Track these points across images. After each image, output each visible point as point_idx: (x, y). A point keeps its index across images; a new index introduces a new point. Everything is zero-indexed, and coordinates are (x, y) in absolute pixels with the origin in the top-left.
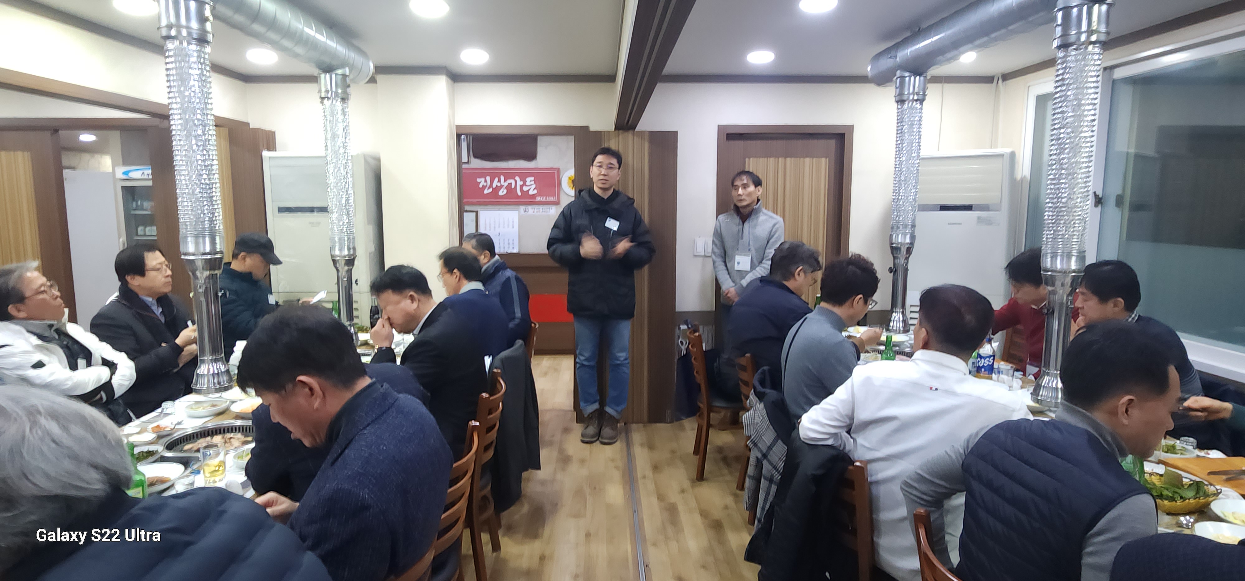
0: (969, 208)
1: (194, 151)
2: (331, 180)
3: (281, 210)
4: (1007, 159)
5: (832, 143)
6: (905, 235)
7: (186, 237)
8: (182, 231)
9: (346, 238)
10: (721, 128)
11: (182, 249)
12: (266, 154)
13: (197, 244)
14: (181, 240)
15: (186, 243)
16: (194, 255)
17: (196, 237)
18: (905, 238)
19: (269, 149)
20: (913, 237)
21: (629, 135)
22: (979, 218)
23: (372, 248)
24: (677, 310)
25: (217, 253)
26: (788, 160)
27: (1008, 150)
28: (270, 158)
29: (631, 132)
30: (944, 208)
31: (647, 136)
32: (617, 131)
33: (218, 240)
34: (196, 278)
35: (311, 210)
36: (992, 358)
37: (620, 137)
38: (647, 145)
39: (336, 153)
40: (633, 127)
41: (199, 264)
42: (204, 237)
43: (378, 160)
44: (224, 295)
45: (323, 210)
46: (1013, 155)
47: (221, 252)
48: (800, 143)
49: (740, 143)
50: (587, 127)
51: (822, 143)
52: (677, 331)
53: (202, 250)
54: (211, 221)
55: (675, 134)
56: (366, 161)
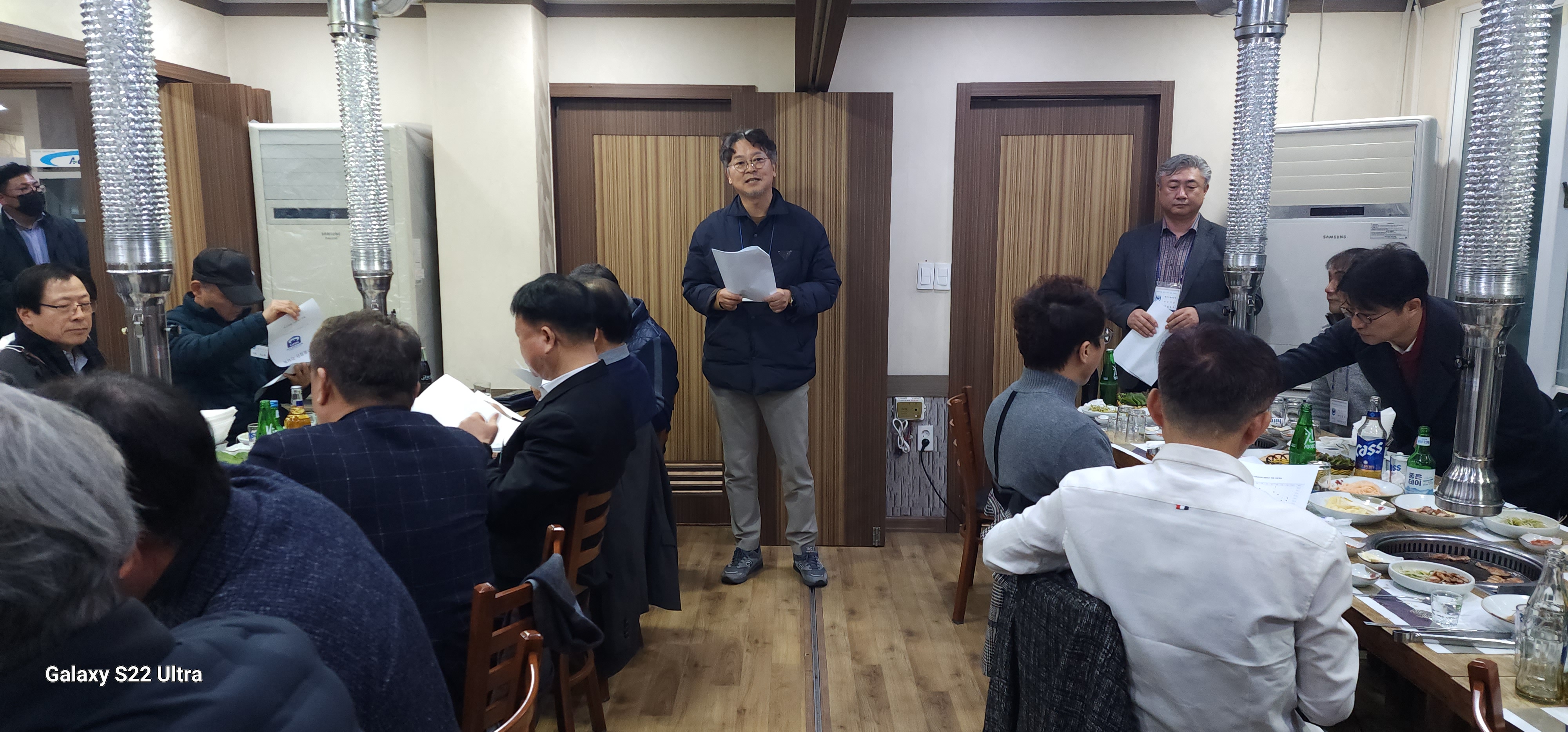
0: (1357, 211)
2: (352, 164)
3: (281, 213)
4: (1422, 132)
5: (1140, 110)
6: (1248, 254)
7: (113, 240)
8: (108, 230)
9: (376, 251)
10: (961, 89)
11: (109, 260)
12: (254, 126)
13: (130, 250)
14: (106, 245)
15: (115, 248)
16: (126, 267)
17: (130, 239)
18: (1249, 260)
19: (260, 120)
20: (1262, 258)
21: (818, 100)
22: (1374, 227)
24: (890, 372)
25: (161, 267)
26: (1069, 138)
27: (1424, 117)
28: (260, 131)
29: (820, 94)
30: (1317, 212)
31: (844, 99)
32: (798, 93)
33: (163, 245)
34: (132, 304)
35: (325, 213)
36: (1381, 443)
37: (804, 103)
38: (844, 114)
39: (358, 120)
40: (823, 87)
41: (135, 281)
42: (141, 239)
43: (430, 138)
44: (175, 331)
45: (343, 213)
46: (1432, 125)
47: (170, 266)
48: (1087, 112)
49: (991, 114)
50: (753, 88)
51: (1123, 110)
52: (890, 406)
53: (138, 260)
54: (152, 216)
55: (890, 96)
56: (409, 136)
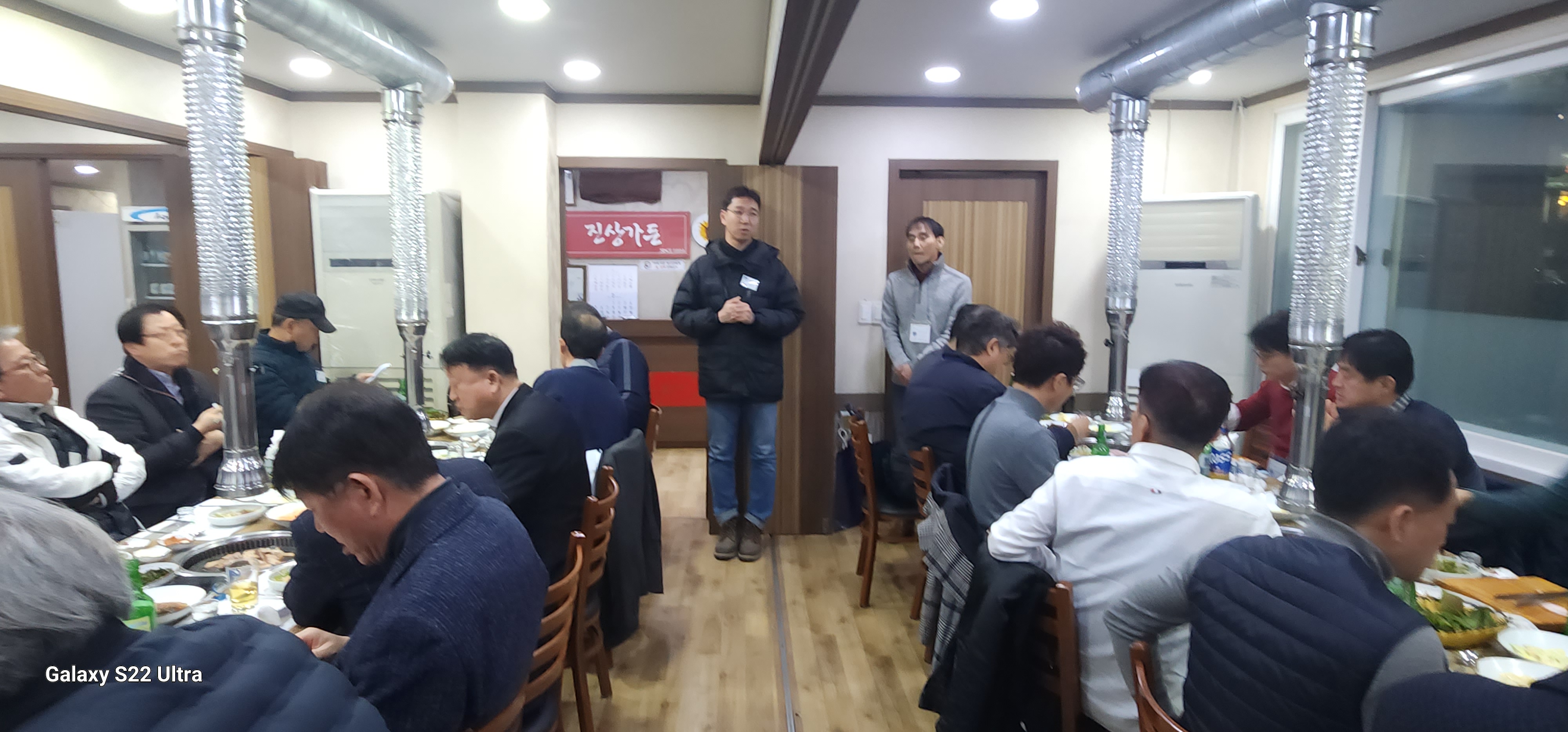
0: (1201, 265)
1: (219, 186)
2: (398, 225)
3: (336, 263)
4: (1248, 205)
5: (1032, 183)
6: (1123, 298)
7: (209, 296)
8: (204, 288)
9: (415, 299)
10: (892, 163)
11: (204, 312)
12: (314, 191)
13: (223, 305)
14: (202, 300)
15: (209, 303)
16: (218, 319)
17: (222, 296)
18: (1124, 303)
19: (319, 187)
20: (1134, 302)
21: (777, 172)
22: (1214, 278)
23: (451, 312)
24: (839, 390)
25: (248, 317)
26: (977, 203)
27: (1251, 194)
28: (320, 197)
29: (779, 167)
30: (1170, 265)
31: (799, 173)
32: (762, 166)
33: (250, 300)
34: (222, 348)
35: (372, 263)
37: (767, 173)
38: (799, 184)
39: (404, 191)
40: (782, 161)
41: (226, 331)
42: (232, 296)
43: (458, 200)
44: (258, 370)
45: (388, 263)
46: (1256, 200)
47: (254, 317)
48: (991, 183)
49: (917, 182)
50: (725, 160)
51: (1019, 182)
52: (837, 418)
53: (229, 314)
54: (242, 277)
55: (835, 170)
56: (443, 202)
